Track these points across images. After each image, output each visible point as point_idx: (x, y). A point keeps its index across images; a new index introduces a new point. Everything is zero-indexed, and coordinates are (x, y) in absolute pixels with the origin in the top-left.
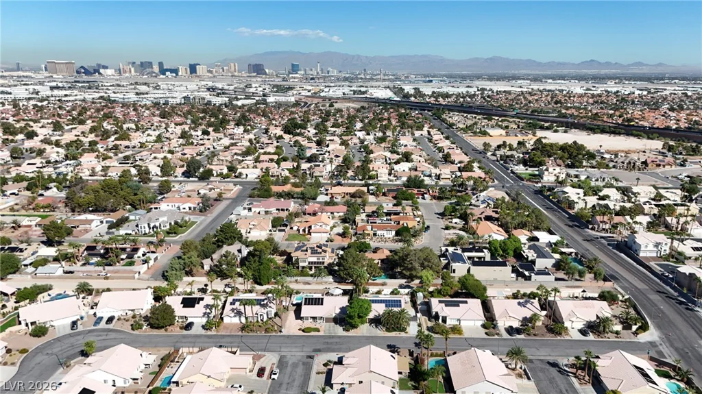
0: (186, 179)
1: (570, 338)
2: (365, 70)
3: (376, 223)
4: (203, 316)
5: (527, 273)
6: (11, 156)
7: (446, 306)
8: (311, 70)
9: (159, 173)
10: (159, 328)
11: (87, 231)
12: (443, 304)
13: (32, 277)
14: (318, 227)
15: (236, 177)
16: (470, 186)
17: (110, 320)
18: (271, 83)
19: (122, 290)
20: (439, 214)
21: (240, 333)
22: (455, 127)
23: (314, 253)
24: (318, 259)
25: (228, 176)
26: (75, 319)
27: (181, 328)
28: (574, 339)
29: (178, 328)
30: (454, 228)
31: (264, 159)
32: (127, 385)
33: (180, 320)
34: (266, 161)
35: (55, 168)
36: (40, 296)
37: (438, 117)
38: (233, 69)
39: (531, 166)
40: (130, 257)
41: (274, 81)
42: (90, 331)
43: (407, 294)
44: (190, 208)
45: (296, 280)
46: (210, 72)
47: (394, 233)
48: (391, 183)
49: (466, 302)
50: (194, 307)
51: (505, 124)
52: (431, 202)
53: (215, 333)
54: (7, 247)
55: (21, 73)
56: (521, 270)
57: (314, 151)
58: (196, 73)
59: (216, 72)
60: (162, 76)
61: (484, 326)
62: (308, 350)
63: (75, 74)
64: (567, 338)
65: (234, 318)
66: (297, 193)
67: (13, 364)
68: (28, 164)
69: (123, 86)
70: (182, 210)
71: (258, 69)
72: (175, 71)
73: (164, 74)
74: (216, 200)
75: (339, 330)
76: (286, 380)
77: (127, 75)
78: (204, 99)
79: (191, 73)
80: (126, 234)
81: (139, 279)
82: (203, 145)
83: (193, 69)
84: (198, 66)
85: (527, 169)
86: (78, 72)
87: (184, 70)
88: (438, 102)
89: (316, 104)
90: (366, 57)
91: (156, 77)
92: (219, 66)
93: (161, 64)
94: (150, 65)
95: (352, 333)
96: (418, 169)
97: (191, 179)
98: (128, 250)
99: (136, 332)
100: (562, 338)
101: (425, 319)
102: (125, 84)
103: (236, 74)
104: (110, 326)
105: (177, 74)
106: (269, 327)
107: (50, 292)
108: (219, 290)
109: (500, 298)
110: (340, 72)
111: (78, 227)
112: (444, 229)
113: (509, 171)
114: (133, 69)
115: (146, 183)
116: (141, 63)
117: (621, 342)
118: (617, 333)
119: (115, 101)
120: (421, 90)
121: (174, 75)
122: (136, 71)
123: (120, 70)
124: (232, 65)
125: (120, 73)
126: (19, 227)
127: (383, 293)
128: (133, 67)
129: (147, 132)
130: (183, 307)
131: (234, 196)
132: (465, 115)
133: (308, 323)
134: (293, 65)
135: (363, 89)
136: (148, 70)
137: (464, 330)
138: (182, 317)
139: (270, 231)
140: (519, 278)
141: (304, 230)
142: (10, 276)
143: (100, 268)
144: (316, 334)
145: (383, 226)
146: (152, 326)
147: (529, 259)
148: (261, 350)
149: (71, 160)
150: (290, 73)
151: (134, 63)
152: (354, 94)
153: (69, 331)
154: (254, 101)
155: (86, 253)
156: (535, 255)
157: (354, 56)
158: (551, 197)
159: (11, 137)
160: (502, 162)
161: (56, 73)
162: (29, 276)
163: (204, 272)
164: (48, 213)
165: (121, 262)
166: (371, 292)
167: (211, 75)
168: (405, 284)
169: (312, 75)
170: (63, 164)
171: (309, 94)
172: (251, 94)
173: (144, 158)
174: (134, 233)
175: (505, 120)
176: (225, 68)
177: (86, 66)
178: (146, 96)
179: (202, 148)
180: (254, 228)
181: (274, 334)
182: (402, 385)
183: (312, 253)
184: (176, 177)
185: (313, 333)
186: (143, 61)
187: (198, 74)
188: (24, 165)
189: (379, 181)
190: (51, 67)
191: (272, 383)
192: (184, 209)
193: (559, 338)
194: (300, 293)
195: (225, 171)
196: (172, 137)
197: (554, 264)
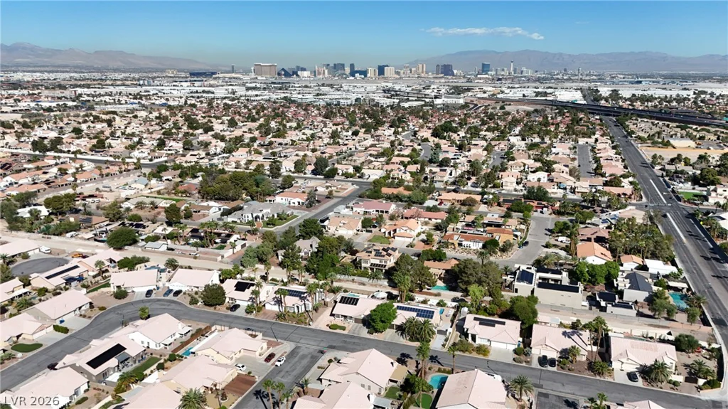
0: (314, 176)
1: (612, 380)
2: (565, 70)
3: (466, 233)
4: (249, 300)
5: (603, 304)
6: (183, 148)
7: (480, 324)
8: (503, 70)
9: (293, 170)
10: (210, 305)
11: (204, 216)
12: (478, 322)
13: (142, 250)
14: (402, 231)
15: (359, 177)
16: (603, 202)
17: (177, 293)
18: (451, 84)
19: (201, 269)
20: (549, 230)
21: (274, 321)
22: (633, 136)
23: (377, 256)
24: (380, 262)
25: (351, 176)
26: (151, 288)
27: (227, 308)
28: (616, 381)
29: (225, 308)
30: (555, 246)
31: (395, 162)
32: (158, 348)
33: (231, 302)
34: (397, 163)
35: (210, 160)
36: (138, 266)
37: (621, 124)
38: (420, 70)
39: (701, 185)
40: (224, 241)
41: (458, 82)
42: (159, 300)
43: (453, 308)
44: (299, 203)
45: (353, 280)
46: (398, 73)
47: (481, 245)
48: (516, 193)
49: (504, 323)
50: (244, 291)
51: (702, 134)
52: (549, 216)
53: (253, 317)
54: (135, 223)
55: (234, 75)
56: (598, 299)
57: (450, 155)
58: (384, 74)
59: (404, 73)
60: (352, 78)
61: (515, 351)
62: (323, 345)
63: (277, 76)
64: (610, 379)
65: (274, 306)
66: (405, 197)
67: (90, 317)
68: (191, 155)
69: (310, 87)
70: (292, 204)
71: (447, 70)
72: (364, 73)
73: (354, 76)
74: (328, 197)
75: (364, 332)
76: (287, 369)
77: (321, 76)
78: (373, 100)
79: (379, 75)
80: (233, 221)
81: (221, 262)
82: (346, 145)
83: (381, 70)
84: (386, 68)
85: (694, 189)
86: (279, 74)
87: (373, 71)
88: (634, 106)
89: (486, 106)
90: (570, 55)
91: (346, 78)
92: (407, 67)
93: (352, 66)
94: (342, 66)
95: (376, 336)
96: (555, 180)
97: (318, 176)
98: (223, 235)
99: (192, 307)
100: (602, 379)
101: (457, 335)
102: (312, 85)
103: (423, 75)
104: (175, 299)
105: (366, 76)
106: (302, 318)
107: (146, 264)
108: (278, 279)
109: (553, 325)
110: (536, 72)
111: (199, 212)
112: (544, 247)
113: (670, 190)
114: (326, 71)
115: (275, 178)
116: (335, 65)
117: (675, 394)
118: (675, 384)
119: (294, 101)
120: (620, 92)
121: (363, 76)
122: (329, 73)
123: (315, 72)
124: (421, 66)
125: (315, 75)
126: (156, 207)
127: (429, 303)
128: (327, 68)
129: (303, 131)
130: (236, 290)
131: (346, 195)
132: (656, 122)
133: (339, 321)
134: (484, 65)
135: (549, 91)
136: (340, 72)
137: (491, 352)
138: (232, 299)
139: (358, 231)
140: (594, 308)
141: (390, 233)
142: (126, 247)
143: (195, 249)
144: (341, 332)
145: (472, 237)
146: (207, 304)
147: (619, 288)
148: (281, 338)
149: (227, 153)
150: (479, 74)
151: (328, 65)
152: (537, 96)
153: (143, 297)
154: (423, 103)
155: (190, 234)
156: (628, 285)
157: (555, 54)
158: (701, 223)
159: (191, 131)
160: (667, 179)
161: (261, 75)
162: (140, 249)
163: (277, 262)
164: (184, 198)
165: (215, 245)
166: (417, 301)
167: (398, 76)
168: (460, 298)
169: (503, 75)
170: (220, 156)
171: (485, 96)
172: (423, 96)
173: (288, 155)
174: (239, 221)
175: (702, 130)
176: (413, 69)
177: (286, 68)
178: (323, 97)
179: (344, 148)
180: (343, 227)
181: (303, 326)
182: (390, 393)
183: (375, 255)
184: (305, 173)
185: (338, 331)
186: (336, 63)
187: (386, 76)
188: (188, 155)
189: (503, 190)
190: (259, 70)
191: (274, 369)
192: (294, 203)
193: (598, 378)
194: (347, 292)
195: (351, 170)
196: (324, 136)
197: (647, 298)
